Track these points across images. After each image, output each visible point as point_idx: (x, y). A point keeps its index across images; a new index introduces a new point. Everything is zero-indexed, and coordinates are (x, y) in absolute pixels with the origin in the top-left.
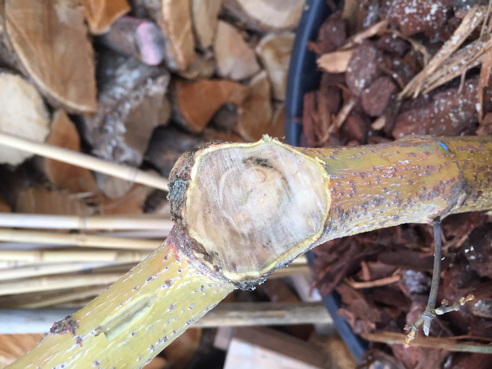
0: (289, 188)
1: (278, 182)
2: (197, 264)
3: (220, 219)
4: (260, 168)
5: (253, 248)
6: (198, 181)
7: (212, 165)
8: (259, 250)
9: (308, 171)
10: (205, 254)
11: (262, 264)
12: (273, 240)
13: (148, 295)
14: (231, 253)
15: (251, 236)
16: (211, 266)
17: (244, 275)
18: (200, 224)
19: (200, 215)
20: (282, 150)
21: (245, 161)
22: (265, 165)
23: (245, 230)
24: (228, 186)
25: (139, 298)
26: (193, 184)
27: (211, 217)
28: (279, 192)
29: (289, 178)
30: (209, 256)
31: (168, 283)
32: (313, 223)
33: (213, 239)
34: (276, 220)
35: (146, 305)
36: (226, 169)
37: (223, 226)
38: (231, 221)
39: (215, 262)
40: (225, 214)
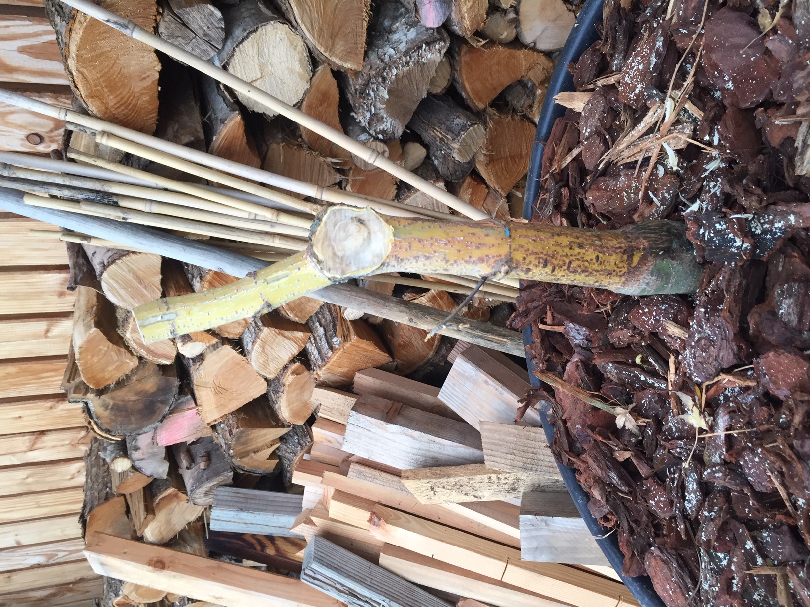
0: (370, 239)
1: (366, 234)
2: (313, 264)
3: (330, 246)
4: (359, 224)
5: (341, 264)
6: (325, 223)
7: (335, 217)
8: (344, 266)
9: (384, 232)
10: (318, 260)
11: (343, 273)
12: (353, 263)
13: (289, 272)
14: (330, 264)
15: (342, 258)
16: (319, 267)
17: (333, 275)
18: (319, 246)
19: (320, 242)
20: (374, 217)
21: (352, 218)
22: (362, 223)
23: (340, 254)
24: (339, 229)
25: (285, 272)
26: (322, 224)
27: (326, 243)
28: (364, 239)
29: (371, 233)
30: (319, 262)
31: (299, 269)
32: (376, 260)
33: (323, 254)
34: (357, 254)
35: (287, 276)
36: (341, 220)
37: (330, 249)
38: (335, 248)
39: (321, 265)
40: (333, 243)
